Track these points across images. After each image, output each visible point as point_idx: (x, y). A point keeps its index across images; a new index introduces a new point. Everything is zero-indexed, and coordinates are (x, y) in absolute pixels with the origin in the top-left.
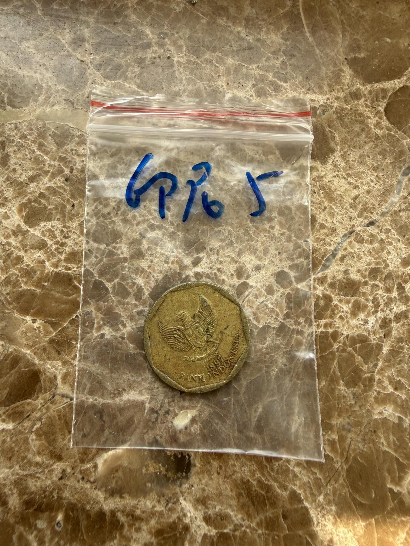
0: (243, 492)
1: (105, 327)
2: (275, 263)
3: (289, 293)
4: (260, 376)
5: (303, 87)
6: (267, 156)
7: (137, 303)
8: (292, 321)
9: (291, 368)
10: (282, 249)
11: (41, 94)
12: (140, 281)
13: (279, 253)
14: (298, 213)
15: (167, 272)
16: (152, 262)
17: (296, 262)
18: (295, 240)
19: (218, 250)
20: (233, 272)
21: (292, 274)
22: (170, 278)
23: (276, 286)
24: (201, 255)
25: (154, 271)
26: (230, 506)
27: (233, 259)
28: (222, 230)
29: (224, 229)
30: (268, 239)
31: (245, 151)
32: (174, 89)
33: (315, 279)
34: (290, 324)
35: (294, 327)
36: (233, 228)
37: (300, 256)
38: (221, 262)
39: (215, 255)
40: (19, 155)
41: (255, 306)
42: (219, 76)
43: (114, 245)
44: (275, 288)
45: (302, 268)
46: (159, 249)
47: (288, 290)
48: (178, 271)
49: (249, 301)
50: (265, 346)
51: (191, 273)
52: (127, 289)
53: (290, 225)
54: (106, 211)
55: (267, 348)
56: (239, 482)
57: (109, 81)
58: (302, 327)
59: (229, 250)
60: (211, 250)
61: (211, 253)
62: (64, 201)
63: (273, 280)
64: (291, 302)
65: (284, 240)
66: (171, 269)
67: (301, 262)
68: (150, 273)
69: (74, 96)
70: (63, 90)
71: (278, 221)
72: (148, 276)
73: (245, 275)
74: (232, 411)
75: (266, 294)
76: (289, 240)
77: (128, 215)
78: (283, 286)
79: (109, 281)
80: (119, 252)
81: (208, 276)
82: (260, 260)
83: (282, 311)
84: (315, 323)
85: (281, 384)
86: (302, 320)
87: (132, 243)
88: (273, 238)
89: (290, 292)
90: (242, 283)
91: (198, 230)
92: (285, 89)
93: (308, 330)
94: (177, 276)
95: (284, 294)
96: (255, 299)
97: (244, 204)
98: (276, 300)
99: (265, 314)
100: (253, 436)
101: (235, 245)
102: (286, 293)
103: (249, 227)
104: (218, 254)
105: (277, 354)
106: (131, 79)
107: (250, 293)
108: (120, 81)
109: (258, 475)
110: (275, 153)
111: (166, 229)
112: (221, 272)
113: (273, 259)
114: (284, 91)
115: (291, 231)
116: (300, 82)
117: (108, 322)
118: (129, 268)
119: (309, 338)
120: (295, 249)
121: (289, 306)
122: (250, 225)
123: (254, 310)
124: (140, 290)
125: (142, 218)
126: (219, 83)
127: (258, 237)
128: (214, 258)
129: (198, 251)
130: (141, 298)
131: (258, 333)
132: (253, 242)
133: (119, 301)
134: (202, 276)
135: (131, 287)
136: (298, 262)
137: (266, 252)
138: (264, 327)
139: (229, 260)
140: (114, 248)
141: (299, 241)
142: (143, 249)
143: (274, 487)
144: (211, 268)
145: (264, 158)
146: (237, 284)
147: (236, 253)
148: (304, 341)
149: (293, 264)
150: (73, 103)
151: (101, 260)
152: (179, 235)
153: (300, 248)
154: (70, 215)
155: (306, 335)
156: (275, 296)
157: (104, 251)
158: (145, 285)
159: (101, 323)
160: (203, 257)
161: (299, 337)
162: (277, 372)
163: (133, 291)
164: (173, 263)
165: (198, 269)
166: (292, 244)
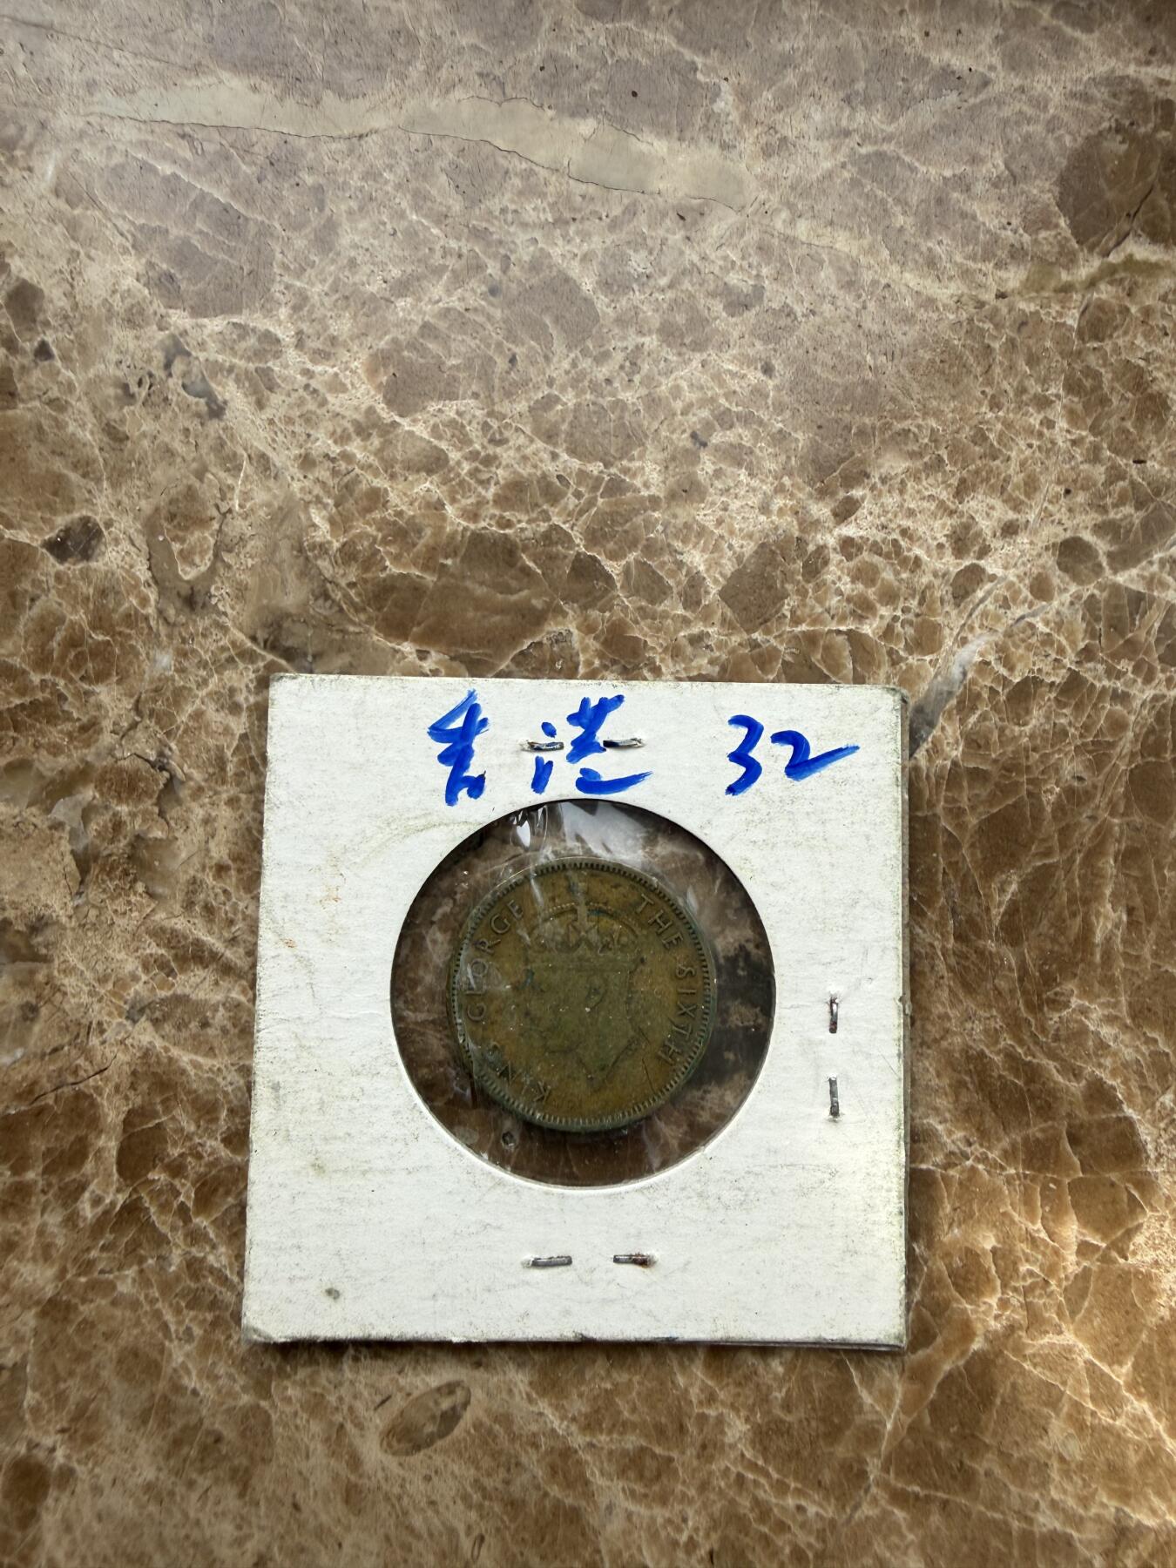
0: (967, 1079)
1: (606, 673)
2: (1057, 517)
3: (1093, 596)
4: (1014, 806)
5: (1136, 44)
6: (1037, 231)
7: (688, 614)
8: (1101, 668)
9: (1095, 787)
10: (1075, 481)
11: (415, 57)
12: (696, 558)
13: (1068, 492)
14: (1117, 385)
15: (767, 536)
16: (725, 509)
17: (1112, 515)
18: (1110, 458)
19: (902, 482)
20: (943, 540)
21: (1102, 546)
22: (773, 552)
23: (1057, 578)
24: (857, 493)
25: (732, 533)
26: (936, 1109)
27: (942, 504)
28: (914, 429)
29: (919, 427)
30: (1037, 454)
31: (974, 218)
32: (780, 47)
33: (1162, 562)
34: (1094, 674)
35: (1106, 683)
36: (944, 423)
37: (1122, 500)
38: (911, 513)
39: (896, 495)
40: (362, 225)
41: (1001, 629)
42: (902, 12)
43: (625, 462)
44: (1056, 581)
45: (1128, 532)
46: (743, 475)
47: (1091, 589)
48: (797, 534)
49: (985, 614)
50: (1027, 729)
51: (831, 541)
52: (661, 578)
53: (1096, 419)
54: (602, 372)
55: (1032, 737)
56: (957, 1055)
57: (599, 24)
58: (1125, 684)
59: (931, 480)
60: (884, 480)
61: (885, 488)
62: (488, 346)
63: (1049, 560)
64: (1098, 619)
65: (1080, 459)
66: (776, 528)
67: (1125, 517)
68: (722, 537)
69: (507, 65)
70: (475, 48)
71: (1064, 407)
72: (716, 548)
73: (976, 548)
74: (939, 888)
75: (1030, 597)
76: (1094, 456)
77: (659, 385)
78: (1076, 578)
79: (613, 556)
80: (638, 482)
81: (876, 549)
82: (1017, 506)
83: (1073, 643)
84: (1161, 676)
85: (1068, 826)
86: (1125, 665)
87: (673, 458)
88: (1050, 449)
89: (1096, 592)
90: (967, 569)
91: (848, 428)
92: (1087, 50)
93: (1142, 691)
94: (794, 546)
95: (1078, 597)
96: (1002, 611)
97: (971, 360)
98: (1058, 613)
99: (1029, 648)
100: (994, 950)
101: (948, 468)
102: (1086, 595)
103: (987, 422)
104: (902, 492)
105: (1060, 751)
106: (661, 17)
107: (989, 593)
108: (631, 24)
109: (1007, 1041)
110: (1057, 226)
111: (761, 423)
112: (911, 538)
113: (1050, 507)
114: (1082, 55)
115: (1100, 433)
116: (1127, 30)
117: (614, 662)
118: (666, 525)
119: (1145, 712)
120: (1110, 481)
121: (1093, 629)
122: (990, 415)
123: (999, 638)
124: (695, 582)
125: (699, 395)
126: (903, 31)
127: (1011, 449)
128: (891, 501)
129: (850, 481)
130: (698, 603)
131: (1009, 698)
132: (997, 462)
133: (641, 609)
134: (860, 549)
135: (672, 574)
136: (1119, 516)
137: (1031, 486)
138: (1025, 681)
139: (933, 506)
140: (626, 471)
141: (1121, 461)
142: (701, 476)
143: (1049, 1071)
144: (884, 527)
145: (1026, 238)
146: (954, 571)
147: (952, 491)
148: (1133, 718)
149: (1104, 523)
150: (502, 85)
151: (591, 503)
152: (797, 440)
153: (1123, 479)
154: (506, 384)
155: (1137, 704)
156: (1055, 603)
157: (598, 480)
158: (707, 570)
159: (597, 662)
160: (863, 498)
161: (1118, 707)
162: (1059, 796)
163: (678, 583)
164: (781, 511)
165: (849, 530)
166: (1103, 469)
